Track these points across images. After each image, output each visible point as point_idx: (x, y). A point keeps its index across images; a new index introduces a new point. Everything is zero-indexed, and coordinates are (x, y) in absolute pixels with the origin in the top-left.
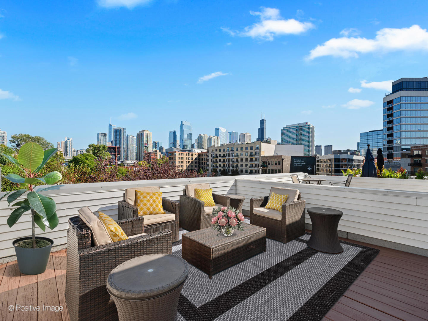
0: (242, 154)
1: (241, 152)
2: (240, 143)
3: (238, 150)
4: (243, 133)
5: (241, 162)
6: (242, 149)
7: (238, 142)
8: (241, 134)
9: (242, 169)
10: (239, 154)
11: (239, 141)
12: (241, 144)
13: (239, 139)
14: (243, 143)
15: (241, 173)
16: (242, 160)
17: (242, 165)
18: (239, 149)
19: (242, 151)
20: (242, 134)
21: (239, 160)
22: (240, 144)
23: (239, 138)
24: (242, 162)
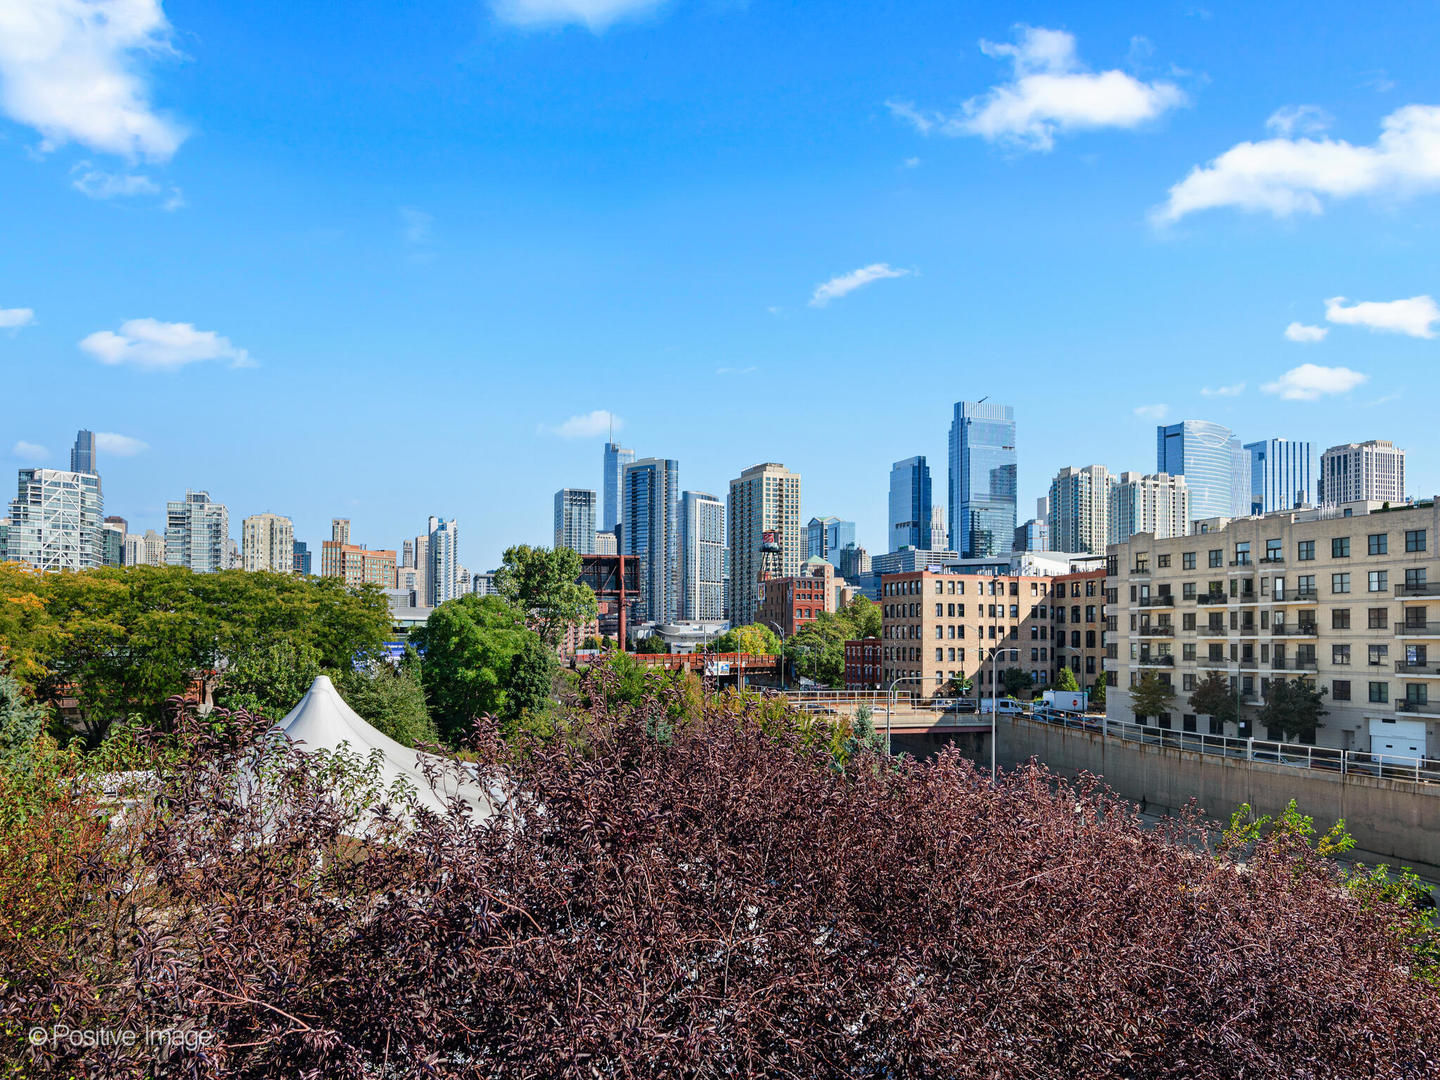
0: (1340, 584)
1: (1337, 571)
2: (1331, 509)
3: (1310, 557)
4: (1345, 447)
5: (1339, 632)
6: (1339, 548)
7: (1314, 503)
8: (1335, 454)
9: (1344, 678)
10: (1322, 583)
11: (1321, 499)
12: (1336, 516)
13: (1321, 484)
14: (1348, 511)
15: (1338, 703)
16: (1341, 619)
17: (1342, 651)
18: (1323, 550)
19: (1339, 561)
20: (1338, 448)
21: (1323, 618)
22: (1326, 518)
23: (1316, 475)
24: (1344, 632)
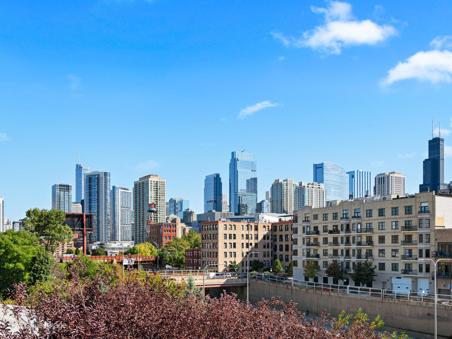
0: (381, 226)
1: (380, 221)
2: (379, 198)
3: (371, 216)
4: (384, 174)
5: (381, 245)
6: (381, 212)
7: (372, 195)
8: (380, 177)
9: (382, 262)
10: (375, 226)
11: (375, 194)
12: (380, 200)
13: (375, 188)
14: (384, 198)
15: (380, 272)
16: (382, 239)
17: (382, 251)
18: (375, 213)
19: (381, 217)
20: (381, 174)
21: (375, 239)
22: (377, 201)
23: (373, 185)
24: (383, 245)
